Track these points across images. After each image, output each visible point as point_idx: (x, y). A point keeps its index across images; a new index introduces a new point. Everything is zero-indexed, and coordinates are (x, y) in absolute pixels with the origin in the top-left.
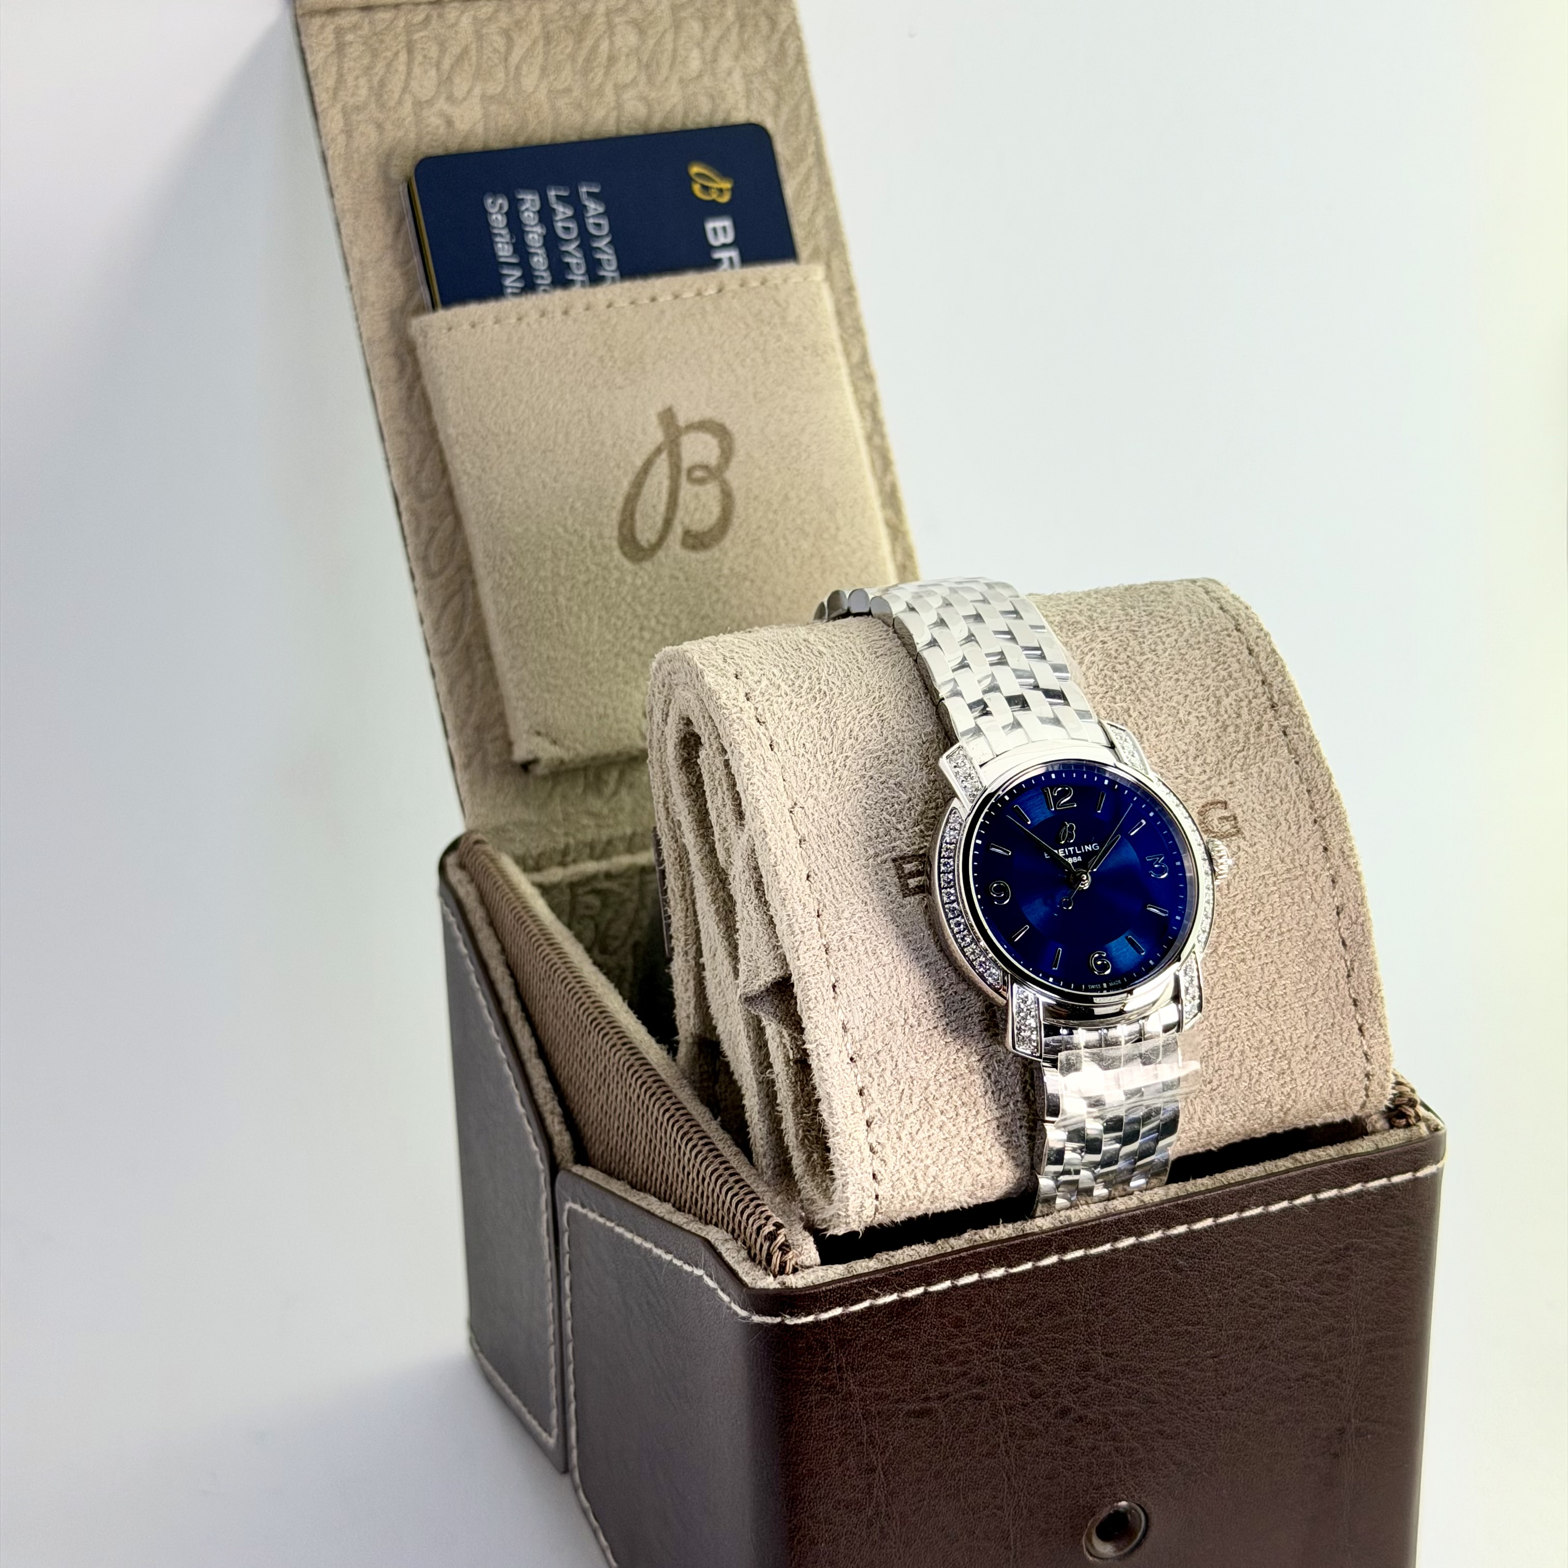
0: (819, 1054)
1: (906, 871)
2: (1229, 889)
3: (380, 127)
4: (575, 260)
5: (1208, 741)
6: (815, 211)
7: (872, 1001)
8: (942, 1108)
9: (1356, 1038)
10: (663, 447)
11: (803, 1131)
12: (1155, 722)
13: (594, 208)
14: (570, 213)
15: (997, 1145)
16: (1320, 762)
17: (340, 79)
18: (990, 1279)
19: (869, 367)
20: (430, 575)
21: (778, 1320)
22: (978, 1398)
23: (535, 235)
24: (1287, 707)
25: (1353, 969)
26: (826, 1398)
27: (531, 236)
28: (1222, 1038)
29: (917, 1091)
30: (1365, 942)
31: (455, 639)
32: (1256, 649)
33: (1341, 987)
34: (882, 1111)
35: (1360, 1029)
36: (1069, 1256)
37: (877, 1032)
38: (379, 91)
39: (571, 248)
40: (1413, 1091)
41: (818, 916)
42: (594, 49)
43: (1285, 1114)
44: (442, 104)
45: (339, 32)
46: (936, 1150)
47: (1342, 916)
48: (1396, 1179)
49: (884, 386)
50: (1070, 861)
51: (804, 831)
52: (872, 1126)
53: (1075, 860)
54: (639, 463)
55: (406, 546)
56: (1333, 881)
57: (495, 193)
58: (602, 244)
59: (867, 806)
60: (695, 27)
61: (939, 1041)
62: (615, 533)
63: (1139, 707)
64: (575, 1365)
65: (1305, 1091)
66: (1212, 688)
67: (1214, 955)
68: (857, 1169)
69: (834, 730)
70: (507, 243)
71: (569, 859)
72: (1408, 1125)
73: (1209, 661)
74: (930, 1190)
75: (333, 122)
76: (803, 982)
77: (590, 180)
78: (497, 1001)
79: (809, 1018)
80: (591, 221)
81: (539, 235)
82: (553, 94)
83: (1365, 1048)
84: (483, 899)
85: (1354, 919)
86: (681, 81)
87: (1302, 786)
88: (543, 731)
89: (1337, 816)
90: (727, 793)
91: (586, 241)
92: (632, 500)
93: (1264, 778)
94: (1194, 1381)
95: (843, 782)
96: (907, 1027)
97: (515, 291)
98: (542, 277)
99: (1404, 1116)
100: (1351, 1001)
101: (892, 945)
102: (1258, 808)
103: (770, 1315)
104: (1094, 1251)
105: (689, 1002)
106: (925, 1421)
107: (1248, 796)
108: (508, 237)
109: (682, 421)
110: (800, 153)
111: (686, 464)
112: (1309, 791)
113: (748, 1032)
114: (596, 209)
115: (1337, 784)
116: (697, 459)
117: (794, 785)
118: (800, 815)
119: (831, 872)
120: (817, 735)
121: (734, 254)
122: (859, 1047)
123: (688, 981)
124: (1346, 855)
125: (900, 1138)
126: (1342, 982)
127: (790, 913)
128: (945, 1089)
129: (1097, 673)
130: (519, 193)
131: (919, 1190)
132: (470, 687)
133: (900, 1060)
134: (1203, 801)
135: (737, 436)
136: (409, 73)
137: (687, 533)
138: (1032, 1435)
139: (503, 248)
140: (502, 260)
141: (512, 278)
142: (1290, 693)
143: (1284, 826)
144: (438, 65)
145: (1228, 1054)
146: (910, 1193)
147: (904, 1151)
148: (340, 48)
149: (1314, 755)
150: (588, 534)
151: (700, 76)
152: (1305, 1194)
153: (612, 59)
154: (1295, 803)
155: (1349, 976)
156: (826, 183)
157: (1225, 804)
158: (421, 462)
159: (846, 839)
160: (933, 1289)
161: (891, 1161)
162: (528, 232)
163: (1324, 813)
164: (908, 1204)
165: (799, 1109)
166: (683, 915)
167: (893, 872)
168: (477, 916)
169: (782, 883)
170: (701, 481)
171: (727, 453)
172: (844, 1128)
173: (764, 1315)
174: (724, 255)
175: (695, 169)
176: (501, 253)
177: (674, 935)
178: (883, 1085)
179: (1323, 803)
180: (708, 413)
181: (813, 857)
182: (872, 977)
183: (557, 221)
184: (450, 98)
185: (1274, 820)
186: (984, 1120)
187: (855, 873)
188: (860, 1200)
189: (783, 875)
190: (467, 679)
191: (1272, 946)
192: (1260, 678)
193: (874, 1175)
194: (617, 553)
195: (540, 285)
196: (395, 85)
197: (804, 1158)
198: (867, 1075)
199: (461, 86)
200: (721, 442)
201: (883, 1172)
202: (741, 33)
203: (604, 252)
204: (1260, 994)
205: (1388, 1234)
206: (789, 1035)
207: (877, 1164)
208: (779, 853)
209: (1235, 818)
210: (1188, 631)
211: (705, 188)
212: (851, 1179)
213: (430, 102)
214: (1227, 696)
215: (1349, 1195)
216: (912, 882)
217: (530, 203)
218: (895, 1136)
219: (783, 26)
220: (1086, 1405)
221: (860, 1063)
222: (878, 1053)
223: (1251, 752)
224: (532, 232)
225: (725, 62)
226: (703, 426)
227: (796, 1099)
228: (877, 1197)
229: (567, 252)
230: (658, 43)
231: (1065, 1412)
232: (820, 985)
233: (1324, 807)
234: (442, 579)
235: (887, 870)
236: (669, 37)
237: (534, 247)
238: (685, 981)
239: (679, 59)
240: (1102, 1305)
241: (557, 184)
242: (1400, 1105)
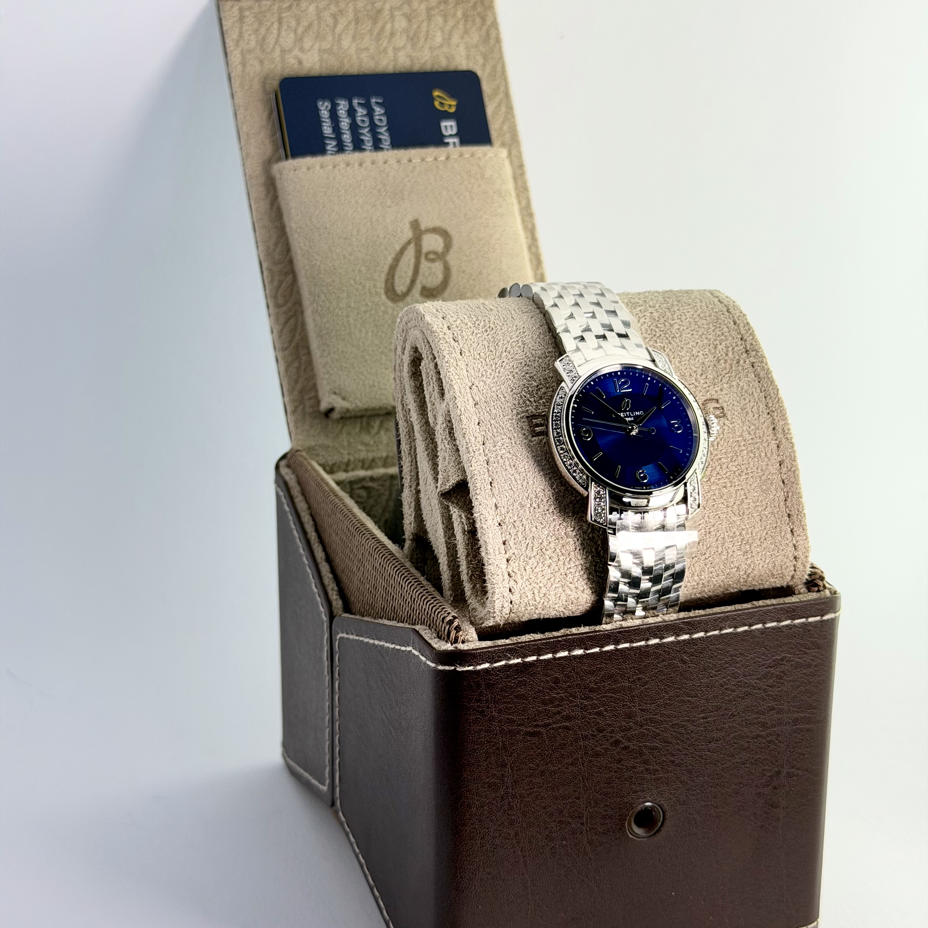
0: (481, 520)
1: (534, 423)
2: (718, 446)
3: (261, 62)
4: (367, 138)
5: (709, 367)
6: (503, 123)
7: (512, 492)
8: (550, 556)
9: (789, 535)
10: (412, 241)
11: (472, 572)
12: (679, 355)
13: (378, 111)
14: (365, 112)
15: (581, 579)
16: (772, 382)
17: (241, 35)
18: (574, 656)
19: (531, 209)
20: (278, 306)
21: (453, 668)
22: (567, 728)
23: (345, 123)
24: (754, 352)
25: (788, 497)
26: (479, 718)
27: (343, 123)
28: (712, 529)
29: (536, 545)
30: (795, 482)
31: (290, 342)
32: (738, 322)
33: (781, 506)
34: (516, 554)
35: (792, 531)
36: (621, 646)
37: (515, 510)
38: (262, 42)
39: (365, 131)
40: (822, 572)
41: (484, 444)
42: (383, 28)
43: (748, 576)
44: (296, 52)
45: (241, 10)
46: (546, 578)
47: (782, 466)
48: (811, 620)
49: (539, 220)
50: (627, 419)
51: (477, 399)
52: (510, 562)
53: (630, 419)
54: (398, 248)
55: (265, 290)
56: (778, 447)
57: (324, 98)
58: (383, 130)
59: (514, 388)
60: (440, 20)
61: (549, 517)
62: (383, 286)
63: (670, 346)
64: (340, 734)
65: (759, 564)
66: (712, 340)
67: (709, 482)
68: (500, 585)
69: (497, 347)
70: (330, 126)
71: (350, 468)
72: (819, 591)
73: (711, 326)
74: (542, 601)
75: (236, 57)
76: (473, 479)
77: (377, 95)
78: (304, 533)
79: (476, 499)
80: (377, 117)
81: (347, 123)
82: (359, 50)
83: (794, 542)
84: (299, 483)
85: (789, 467)
86: (430, 48)
87: (761, 394)
88: (337, 391)
89: (781, 411)
90: (435, 383)
91: (373, 128)
92: (393, 268)
93: (740, 389)
94: (692, 732)
95: (501, 375)
96: (532, 509)
97: (332, 152)
98: (348, 146)
99: (817, 585)
100: (787, 515)
101: (525, 462)
102: (736, 404)
103: (448, 665)
104: (635, 645)
105: (411, 515)
106: (535, 740)
107: (730, 397)
108: (330, 124)
109: (423, 227)
110: (496, 91)
111: (425, 249)
112: (765, 397)
113: (443, 520)
114: (380, 112)
115: (782, 394)
116: (431, 248)
117: (473, 374)
118: (475, 390)
119: (492, 422)
120: (487, 350)
121: (456, 140)
122: (504, 517)
123: (411, 502)
124: (786, 432)
125: (525, 570)
126: (782, 503)
127: (468, 441)
128: (552, 545)
129: (647, 328)
130: (337, 100)
131: (535, 601)
132: (298, 368)
133: (527, 526)
134: (705, 398)
135: (454, 237)
136: (279, 35)
137: (424, 288)
138: (597, 755)
139: (327, 129)
140: (326, 135)
141: (331, 145)
142: (756, 345)
143: (751, 414)
144: (295, 31)
145: (715, 539)
146: (530, 602)
147: (527, 577)
148: (241, 18)
149: (769, 378)
150: (367, 285)
151: (441, 46)
152: (758, 624)
153: (392, 34)
154: (757, 403)
155: (786, 500)
156: (510, 108)
157: (717, 401)
158: (276, 244)
159: (501, 404)
160: (542, 658)
161: (520, 582)
162: (341, 121)
163: (774, 409)
164: (529, 608)
165: (469, 559)
166: (410, 464)
167: (526, 424)
168: (296, 491)
169: (464, 425)
170: (433, 261)
171: (448, 246)
172: (494, 561)
173: (445, 665)
174: (450, 140)
175: (436, 93)
176: (325, 132)
177: (404, 477)
178: (517, 539)
179: (773, 404)
180: (437, 223)
181: (482, 413)
182: (513, 479)
183: (358, 116)
184: (302, 49)
185: (745, 411)
186: (574, 565)
187: (505, 423)
188: (501, 603)
189: (465, 421)
190: (296, 364)
191: (742, 480)
192: (739, 336)
193: (510, 589)
194: (384, 297)
195: (346, 150)
196: (271, 40)
197: (472, 586)
198: (508, 533)
199: (307, 43)
200: (445, 240)
201: (515, 588)
202: (465, 25)
203: (384, 135)
204: (735, 506)
205: (805, 653)
206: (465, 517)
207: (512, 583)
208: (463, 409)
209: (723, 409)
210: (700, 310)
211: (442, 104)
212: (497, 591)
213: (290, 51)
214: (721, 344)
215: (783, 626)
216: (538, 429)
217: (343, 106)
218: (523, 569)
219: (489, 23)
220: (629, 740)
221: (504, 527)
222: (515, 522)
223: (733, 374)
224: (344, 121)
225: (455, 39)
226: (435, 230)
227: (468, 553)
228: (511, 602)
229: (362, 133)
230: (419, 27)
231: (617, 743)
232: (483, 481)
233: (774, 406)
234: (285, 308)
235: (523, 422)
236: (425, 24)
237: (345, 130)
238: (409, 502)
239: (430, 36)
240: (639, 679)
241: (359, 96)
242: (814, 580)
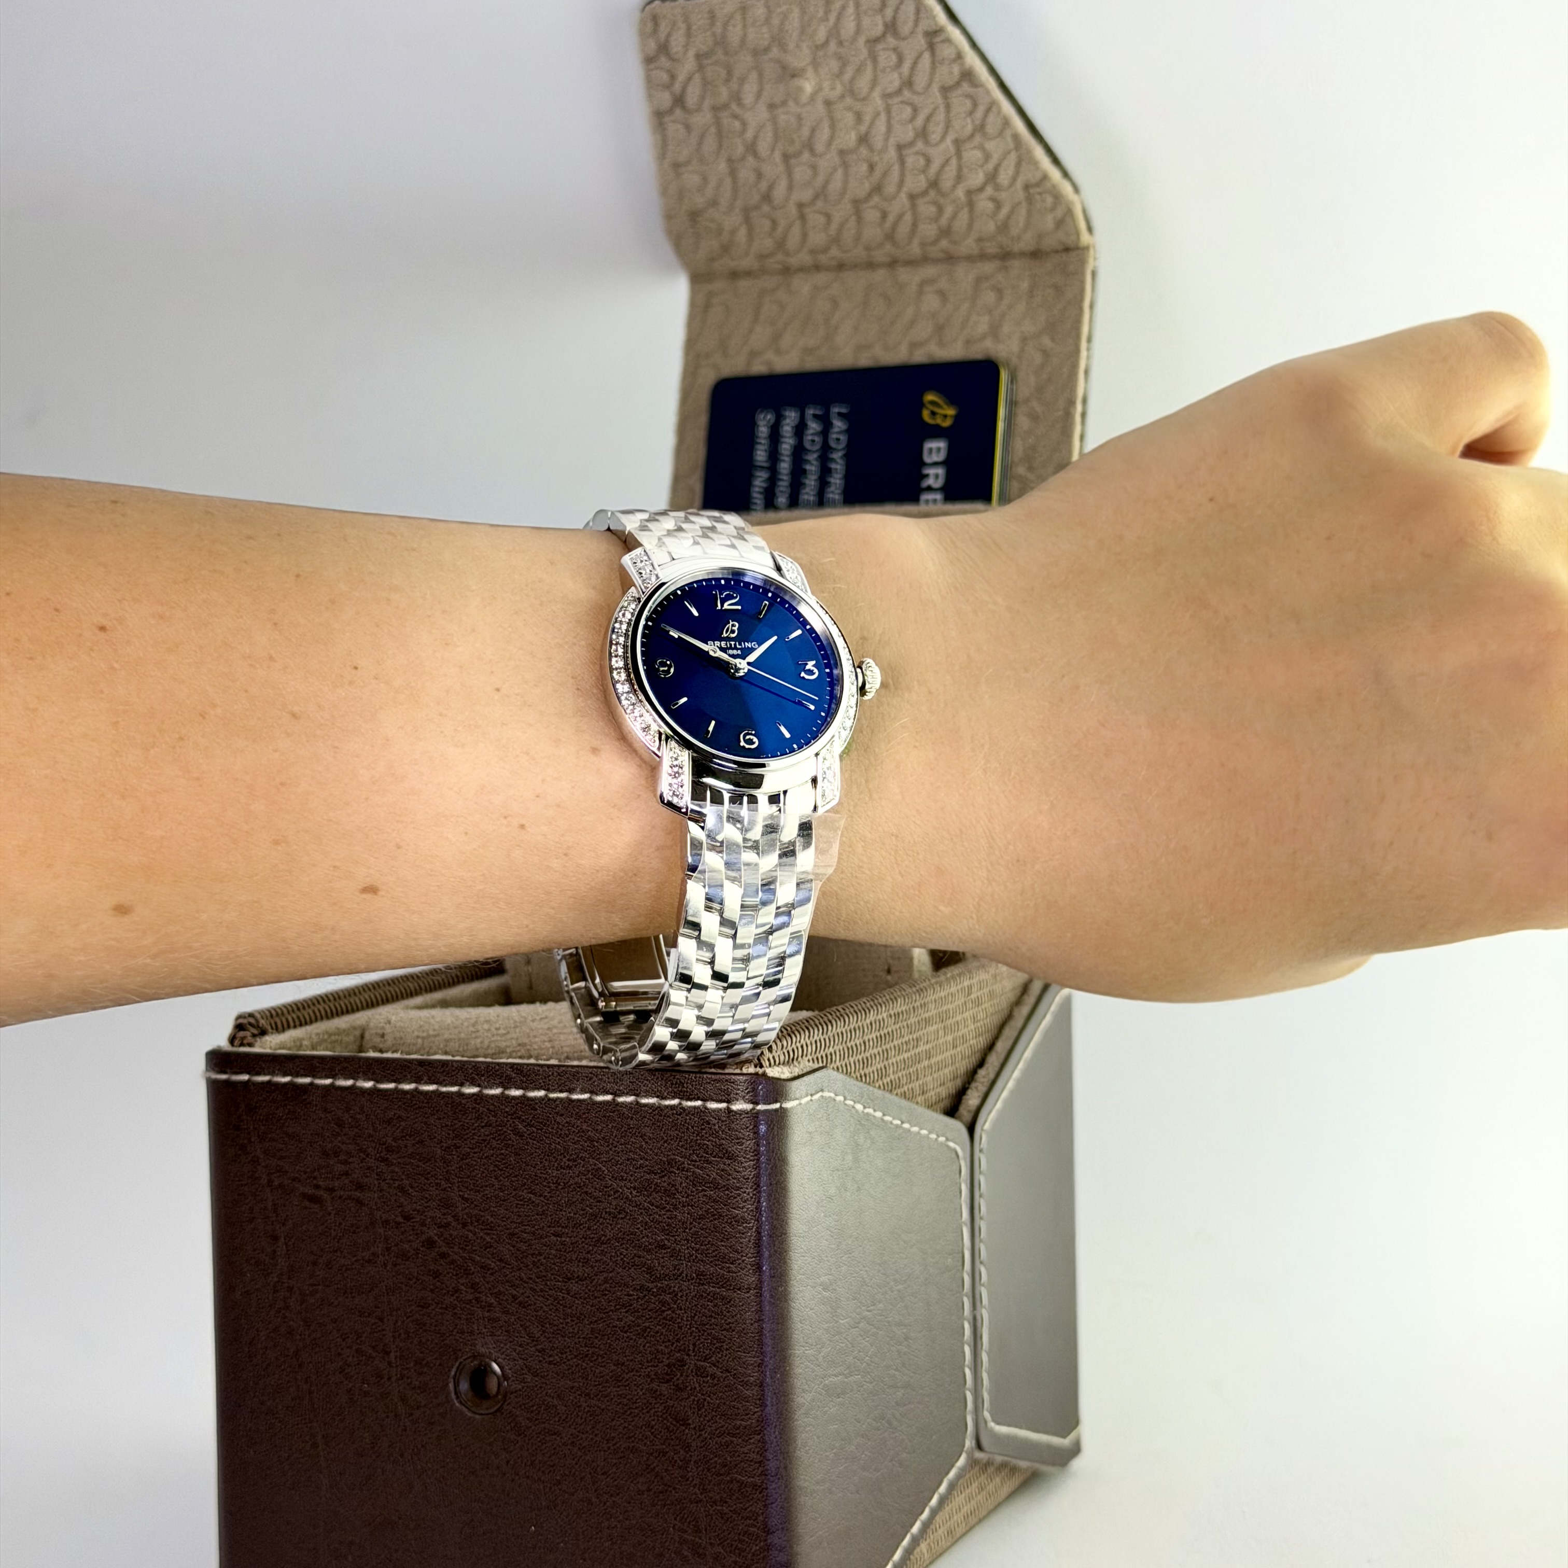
4: (812, 467)
13: (839, 425)
14: (819, 428)
27: (784, 446)
39: (812, 457)
42: (901, 314)
44: (770, 355)
57: (767, 409)
58: (837, 455)
60: (991, 297)
70: (765, 450)
77: (842, 403)
80: (835, 436)
81: (790, 445)
86: (966, 342)
91: (826, 449)
108: (767, 447)
114: (840, 427)
121: (940, 470)
130: (785, 410)
139: (760, 455)
140: (757, 464)
141: (760, 478)
151: (983, 338)
162: (782, 443)
174: (931, 471)
175: (929, 397)
176: (757, 458)
183: (808, 435)
184: (777, 350)
199: (788, 340)
202: (1029, 303)
203: (837, 462)
211: (933, 414)
217: (791, 419)
224: (786, 443)
229: (808, 460)
230: (957, 309)
236: (967, 304)
237: (784, 456)
241: (817, 404)
